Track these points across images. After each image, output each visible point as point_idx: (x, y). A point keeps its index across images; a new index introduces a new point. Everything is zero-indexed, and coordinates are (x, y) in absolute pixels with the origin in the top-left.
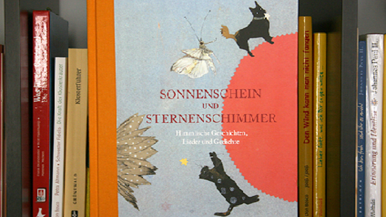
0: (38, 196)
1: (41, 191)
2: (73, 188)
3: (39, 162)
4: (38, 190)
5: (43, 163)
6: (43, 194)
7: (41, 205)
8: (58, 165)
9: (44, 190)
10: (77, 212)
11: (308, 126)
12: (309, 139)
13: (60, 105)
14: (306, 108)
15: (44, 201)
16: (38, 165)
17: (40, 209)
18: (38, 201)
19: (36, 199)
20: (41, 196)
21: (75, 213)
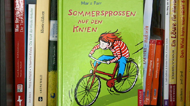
0: (18, 88)
1: (20, 86)
2: (40, 84)
3: (18, 68)
4: (18, 85)
5: (21, 69)
6: (21, 88)
7: (20, 94)
8: (30, 70)
9: (22, 85)
10: (42, 98)
11: (183, 47)
12: (183, 55)
13: (31, 34)
14: (182, 36)
15: (22, 91)
16: (18, 71)
17: (19, 97)
18: (18, 91)
19: (17, 91)
20: (20, 88)
21: (40, 98)
